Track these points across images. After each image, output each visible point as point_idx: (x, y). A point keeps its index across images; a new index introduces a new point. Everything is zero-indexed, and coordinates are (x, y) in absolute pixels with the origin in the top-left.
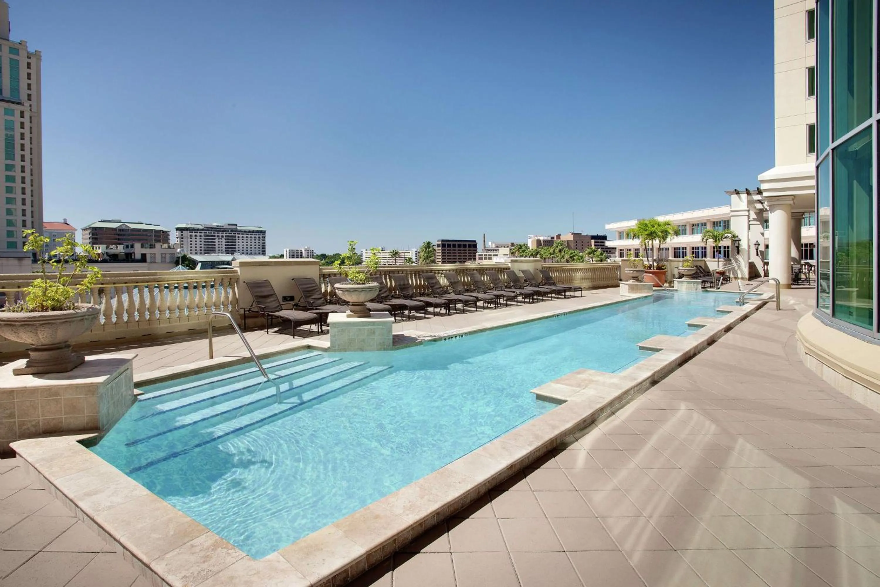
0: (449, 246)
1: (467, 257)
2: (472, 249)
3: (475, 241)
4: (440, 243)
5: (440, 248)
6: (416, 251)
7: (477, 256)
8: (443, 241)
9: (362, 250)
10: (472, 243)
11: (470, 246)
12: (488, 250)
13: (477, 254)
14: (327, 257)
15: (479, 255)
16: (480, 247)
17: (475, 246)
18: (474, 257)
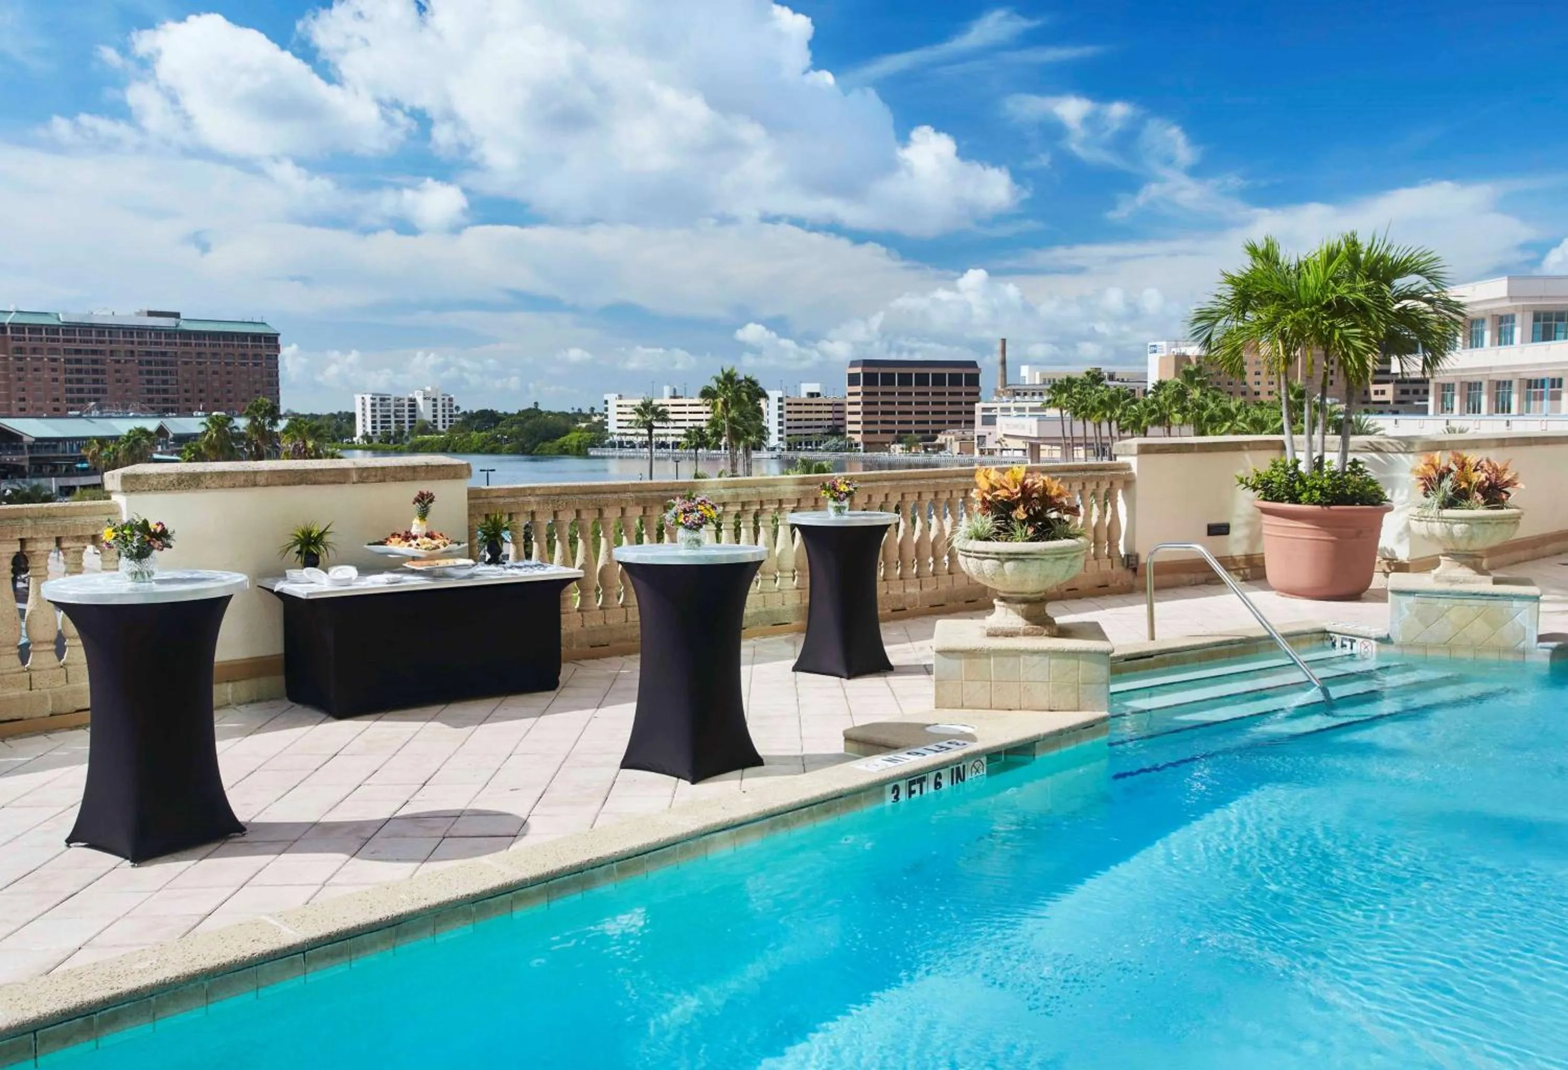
0: (888, 379)
1: (947, 417)
2: (963, 389)
3: (973, 364)
4: (858, 370)
5: (858, 389)
6: (780, 400)
7: (978, 414)
8: (867, 363)
9: (606, 397)
10: (964, 371)
11: (955, 380)
12: (1016, 393)
13: (978, 406)
14: (502, 419)
15: (984, 409)
16: (988, 380)
17: (973, 380)
18: (968, 417)
